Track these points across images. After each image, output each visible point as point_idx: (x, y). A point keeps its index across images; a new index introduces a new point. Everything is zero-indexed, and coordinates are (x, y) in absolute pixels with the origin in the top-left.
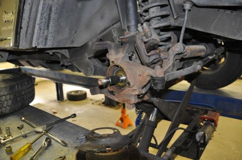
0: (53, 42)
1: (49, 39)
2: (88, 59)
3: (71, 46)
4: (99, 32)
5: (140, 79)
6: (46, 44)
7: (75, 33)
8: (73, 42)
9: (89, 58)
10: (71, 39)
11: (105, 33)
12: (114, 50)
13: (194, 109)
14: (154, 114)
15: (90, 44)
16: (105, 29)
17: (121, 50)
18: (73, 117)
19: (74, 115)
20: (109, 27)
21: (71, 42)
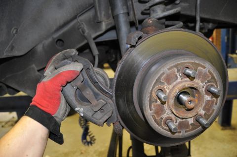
2: (37, 72)
3: (10, 55)
4: (55, 28)
7: (17, 31)
8: (12, 48)
9: (39, 71)
10: (10, 44)
11: (66, 29)
15: (40, 48)
20: (75, 18)
21: (10, 49)
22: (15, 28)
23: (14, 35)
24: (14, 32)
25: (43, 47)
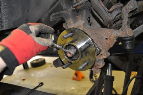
0: (9, 23)
1: (4, 21)
4: (49, 7)
5: (108, 42)
6: (2, 26)
7: (28, 11)
10: (25, 19)
11: (54, 7)
12: (72, 19)
13: (136, 57)
14: (110, 69)
16: (54, 4)
17: (79, 17)
18: (41, 86)
19: (42, 84)
21: (26, 21)
22: (27, 10)
23: (27, 13)
24: (26, 12)
25: (45, 18)
